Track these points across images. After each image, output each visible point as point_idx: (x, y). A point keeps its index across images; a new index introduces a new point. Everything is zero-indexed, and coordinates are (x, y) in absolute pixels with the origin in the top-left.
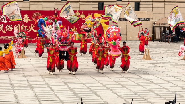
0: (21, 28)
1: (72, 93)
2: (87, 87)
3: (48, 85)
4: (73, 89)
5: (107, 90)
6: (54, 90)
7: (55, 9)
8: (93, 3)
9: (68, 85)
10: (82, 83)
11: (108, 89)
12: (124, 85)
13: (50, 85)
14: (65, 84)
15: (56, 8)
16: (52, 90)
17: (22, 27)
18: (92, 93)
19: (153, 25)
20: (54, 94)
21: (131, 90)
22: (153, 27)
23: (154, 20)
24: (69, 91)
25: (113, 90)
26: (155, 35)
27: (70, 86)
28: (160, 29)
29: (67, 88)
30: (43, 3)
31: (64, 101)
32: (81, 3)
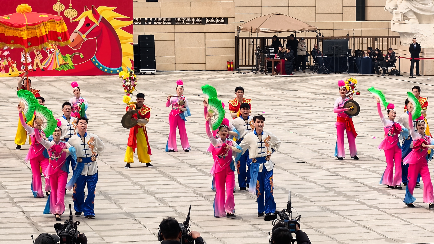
5: (132, 188)
11: (135, 184)
12: (172, 175)
16: (3, 187)
19: (236, 32)
20: (9, 196)
21: (188, 185)
22: (237, 39)
23: (237, 22)
25: (147, 188)
26: (241, 58)
28: (253, 42)
31: (32, 214)
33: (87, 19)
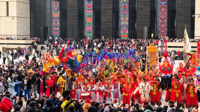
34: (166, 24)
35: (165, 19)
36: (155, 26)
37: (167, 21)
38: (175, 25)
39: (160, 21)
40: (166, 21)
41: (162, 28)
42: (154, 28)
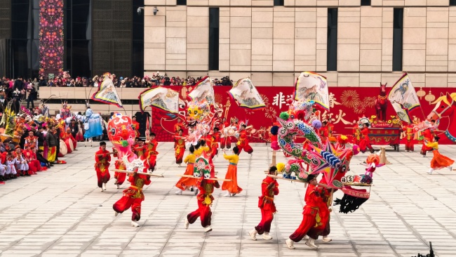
0: (321, 117)
1: (411, 233)
2: (438, 223)
3: (369, 218)
4: (412, 226)
6: (379, 226)
7: (381, 85)
8: (450, 75)
9: (405, 218)
10: (430, 216)
13: (373, 218)
14: (399, 216)
15: (383, 83)
16: (375, 226)
17: (324, 115)
18: (447, 234)
20: (379, 233)
24: (406, 230)
27: (407, 221)
29: (402, 223)
30: (361, 74)
31: (397, 247)
32: (427, 75)
33: (442, 102)
34: (62, 34)
35: (57, 16)
36: (29, 37)
37: (63, 22)
38: (89, 36)
39: (43, 22)
40: (60, 22)
41: (48, 46)
42: (25, 44)
